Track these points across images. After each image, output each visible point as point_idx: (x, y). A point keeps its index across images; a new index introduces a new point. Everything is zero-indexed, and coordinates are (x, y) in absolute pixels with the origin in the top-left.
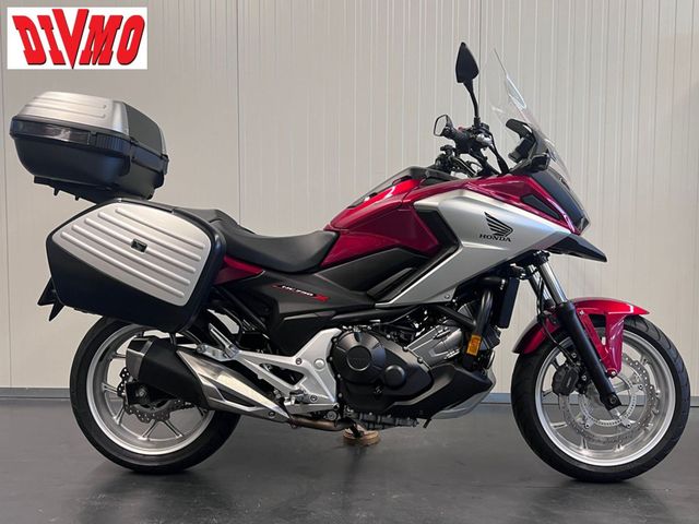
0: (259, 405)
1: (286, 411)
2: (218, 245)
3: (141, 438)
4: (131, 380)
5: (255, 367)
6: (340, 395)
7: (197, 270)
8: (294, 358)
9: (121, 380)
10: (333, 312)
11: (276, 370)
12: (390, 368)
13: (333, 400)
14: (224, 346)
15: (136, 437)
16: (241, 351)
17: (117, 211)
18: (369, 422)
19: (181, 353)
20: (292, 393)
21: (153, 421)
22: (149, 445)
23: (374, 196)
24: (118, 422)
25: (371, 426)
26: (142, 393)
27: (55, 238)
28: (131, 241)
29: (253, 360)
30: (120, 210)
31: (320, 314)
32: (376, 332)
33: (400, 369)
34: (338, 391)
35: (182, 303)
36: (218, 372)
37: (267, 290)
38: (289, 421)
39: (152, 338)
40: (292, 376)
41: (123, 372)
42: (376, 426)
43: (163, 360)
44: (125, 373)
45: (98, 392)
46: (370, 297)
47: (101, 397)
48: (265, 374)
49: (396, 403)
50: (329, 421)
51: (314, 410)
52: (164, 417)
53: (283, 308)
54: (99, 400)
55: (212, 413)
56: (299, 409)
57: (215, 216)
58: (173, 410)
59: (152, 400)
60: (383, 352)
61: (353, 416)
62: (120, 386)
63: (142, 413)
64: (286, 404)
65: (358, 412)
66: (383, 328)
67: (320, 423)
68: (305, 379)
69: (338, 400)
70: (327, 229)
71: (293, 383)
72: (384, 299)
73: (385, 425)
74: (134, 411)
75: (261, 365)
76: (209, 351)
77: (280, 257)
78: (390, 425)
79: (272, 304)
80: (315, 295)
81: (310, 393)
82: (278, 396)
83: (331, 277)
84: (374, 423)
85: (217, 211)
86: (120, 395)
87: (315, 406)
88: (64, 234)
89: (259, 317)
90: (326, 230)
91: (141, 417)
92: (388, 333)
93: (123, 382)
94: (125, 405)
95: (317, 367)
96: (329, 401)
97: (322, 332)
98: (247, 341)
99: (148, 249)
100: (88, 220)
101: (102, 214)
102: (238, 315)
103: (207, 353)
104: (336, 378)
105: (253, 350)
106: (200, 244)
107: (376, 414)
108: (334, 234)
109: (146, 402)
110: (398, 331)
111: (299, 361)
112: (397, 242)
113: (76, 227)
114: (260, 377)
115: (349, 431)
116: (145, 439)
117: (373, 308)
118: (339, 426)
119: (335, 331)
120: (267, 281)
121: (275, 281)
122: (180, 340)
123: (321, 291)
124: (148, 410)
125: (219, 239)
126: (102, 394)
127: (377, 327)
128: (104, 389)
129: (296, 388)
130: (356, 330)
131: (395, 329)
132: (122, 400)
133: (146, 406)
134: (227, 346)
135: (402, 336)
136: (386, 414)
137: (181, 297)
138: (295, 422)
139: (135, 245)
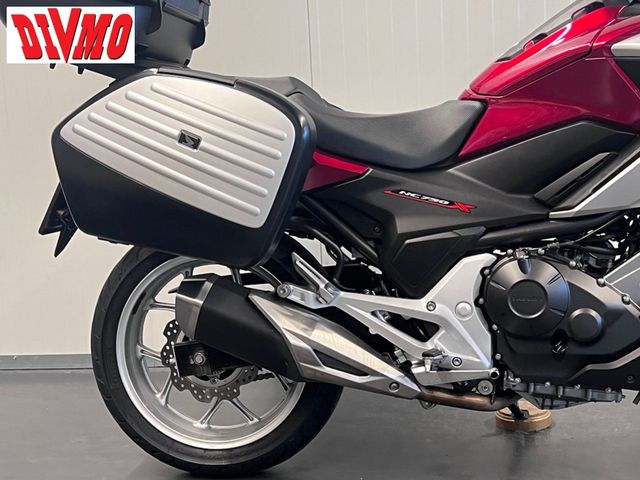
0: (374, 373)
1: (416, 382)
2: (306, 134)
3: (197, 424)
4: (179, 340)
5: (363, 316)
6: (498, 356)
7: (277, 172)
8: (424, 301)
9: (166, 340)
10: (483, 229)
11: (396, 320)
12: (577, 313)
13: (488, 363)
14: (318, 287)
15: (191, 424)
16: (342, 293)
17: (152, 89)
18: (544, 396)
19: (255, 298)
20: (425, 355)
21: (215, 399)
22: (212, 435)
23: (541, 40)
24: (163, 402)
25: (548, 402)
26: (199, 358)
27: (65, 133)
28: (177, 133)
29: (362, 305)
30: (157, 86)
31: (463, 232)
32: (551, 257)
33: (593, 313)
34: (495, 351)
35: (257, 222)
36: (312, 325)
37: (377, 198)
38: (420, 397)
39: (210, 277)
40: (421, 329)
41: (168, 328)
42: (556, 402)
43: (231, 309)
44: (171, 330)
45: (132, 358)
46: (540, 203)
47: (137, 366)
48: (379, 327)
49: (589, 367)
50: (481, 395)
51: (458, 380)
52: (230, 394)
53: (402, 225)
54: (135, 370)
55: (301, 386)
56: (436, 379)
57: (290, 88)
58: (245, 382)
59: (214, 369)
60: (565, 288)
61: (517, 388)
62: (164, 349)
63: (199, 389)
64: (415, 370)
65: (526, 381)
66: (561, 250)
67: (467, 398)
68: (441, 333)
69: (495, 363)
70: (465, 97)
71: (424, 339)
72: (563, 205)
73: (569, 401)
74: (188, 386)
75: (373, 313)
76: (295, 293)
77: (395, 145)
78: (578, 400)
79: (385, 220)
80: (451, 203)
81: (451, 354)
82: (402, 360)
83: (476, 173)
84: (553, 397)
85: (293, 80)
86: (165, 363)
87: (459, 374)
88: (77, 127)
89: (365, 239)
90: (463, 99)
91: (199, 394)
92: (572, 257)
93: (168, 344)
94: (172, 378)
95: (459, 314)
96: (481, 365)
97: (465, 261)
98: (350, 278)
99: (202, 144)
100: (112, 104)
101: (131, 94)
102: (335, 238)
103: (292, 297)
104: (490, 330)
105: (361, 291)
106: (279, 132)
107: (555, 384)
108: (477, 104)
109: (205, 371)
110: (586, 253)
111: (431, 305)
112: (583, 111)
113: (94, 115)
114: (372, 331)
115: (507, 411)
116: (204, 426)
117: (547, 219)
118: (497, 403)
119: (485, 259)
120: (377, 183)
121: (387, 183)
122: (247, 279)
123: (461, 196)
124: (207, 383)
125: (307, 123)
126: (139, 361)
127: (553, 249)
128: (141, 354)
129: (429, 346)
130: (520, 255)
131: (580, 252)
132: (169, 369)
133: (205, 378)
134: (322, 286)
135: (592, 262)
136: (572, 385)
137: (255, 214)
138: (428, 398)
139: (183, 139)
